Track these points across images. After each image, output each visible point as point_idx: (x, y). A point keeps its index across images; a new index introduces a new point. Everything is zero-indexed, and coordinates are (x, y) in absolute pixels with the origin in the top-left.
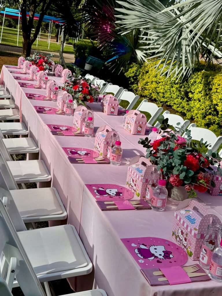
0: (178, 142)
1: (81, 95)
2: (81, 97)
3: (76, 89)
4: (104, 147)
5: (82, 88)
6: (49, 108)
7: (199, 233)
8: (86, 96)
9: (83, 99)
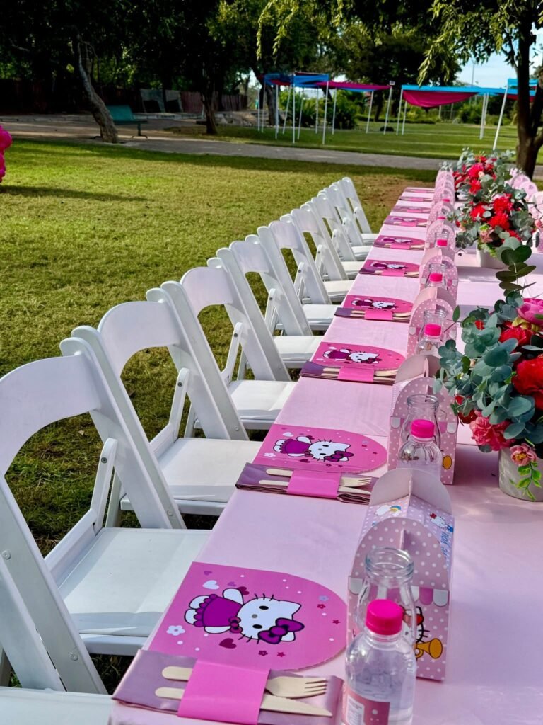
0: (526, 312)
1: (485, 231)
2: (485, 234)
3: (476, 216)
4: (409, 343)
5: (491, 211)
6: (397, 263)
7: (357, 574)
8: (497, 232)
9: (491, 240)
